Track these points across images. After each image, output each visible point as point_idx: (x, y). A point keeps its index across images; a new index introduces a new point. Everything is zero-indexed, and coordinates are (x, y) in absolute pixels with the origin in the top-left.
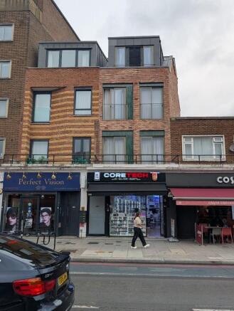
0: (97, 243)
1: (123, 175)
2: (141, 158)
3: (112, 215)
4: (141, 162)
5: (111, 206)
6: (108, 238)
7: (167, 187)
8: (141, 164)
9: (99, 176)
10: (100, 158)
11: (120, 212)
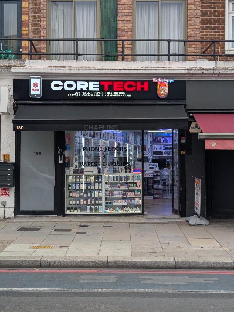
0: (37, 229)
1: (94, 86)
2: (134, 48)
3: (69, 172)
4: (134, 56)
5: (67, 153)
6: (61, 219)
7: (189, 112)
8: (134, 60)
9: (39, 87)
10: (42, 47)
11: (88, 164)
